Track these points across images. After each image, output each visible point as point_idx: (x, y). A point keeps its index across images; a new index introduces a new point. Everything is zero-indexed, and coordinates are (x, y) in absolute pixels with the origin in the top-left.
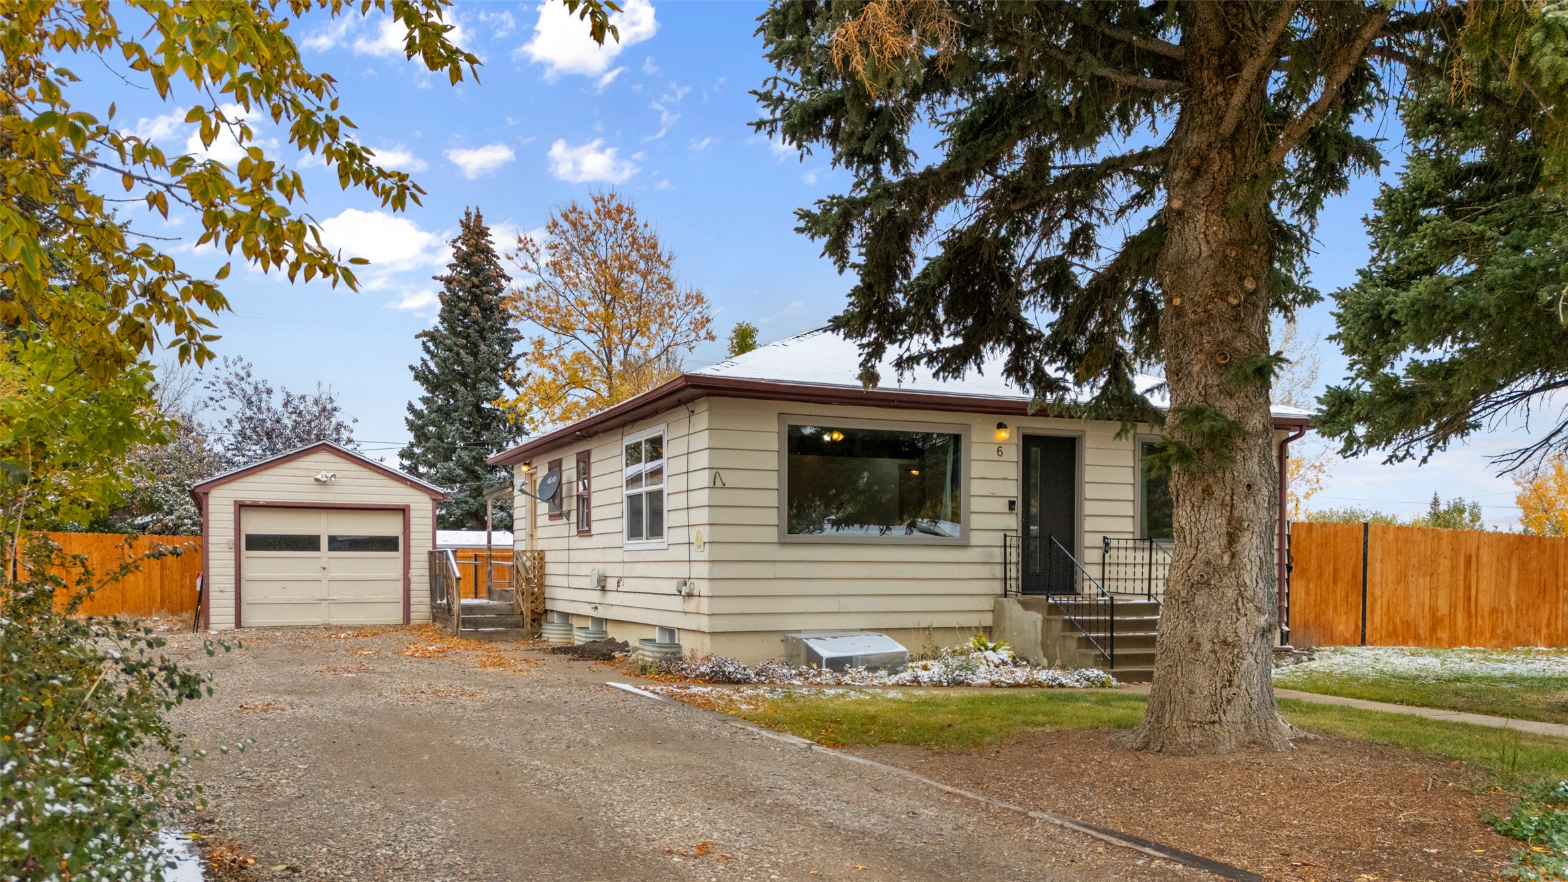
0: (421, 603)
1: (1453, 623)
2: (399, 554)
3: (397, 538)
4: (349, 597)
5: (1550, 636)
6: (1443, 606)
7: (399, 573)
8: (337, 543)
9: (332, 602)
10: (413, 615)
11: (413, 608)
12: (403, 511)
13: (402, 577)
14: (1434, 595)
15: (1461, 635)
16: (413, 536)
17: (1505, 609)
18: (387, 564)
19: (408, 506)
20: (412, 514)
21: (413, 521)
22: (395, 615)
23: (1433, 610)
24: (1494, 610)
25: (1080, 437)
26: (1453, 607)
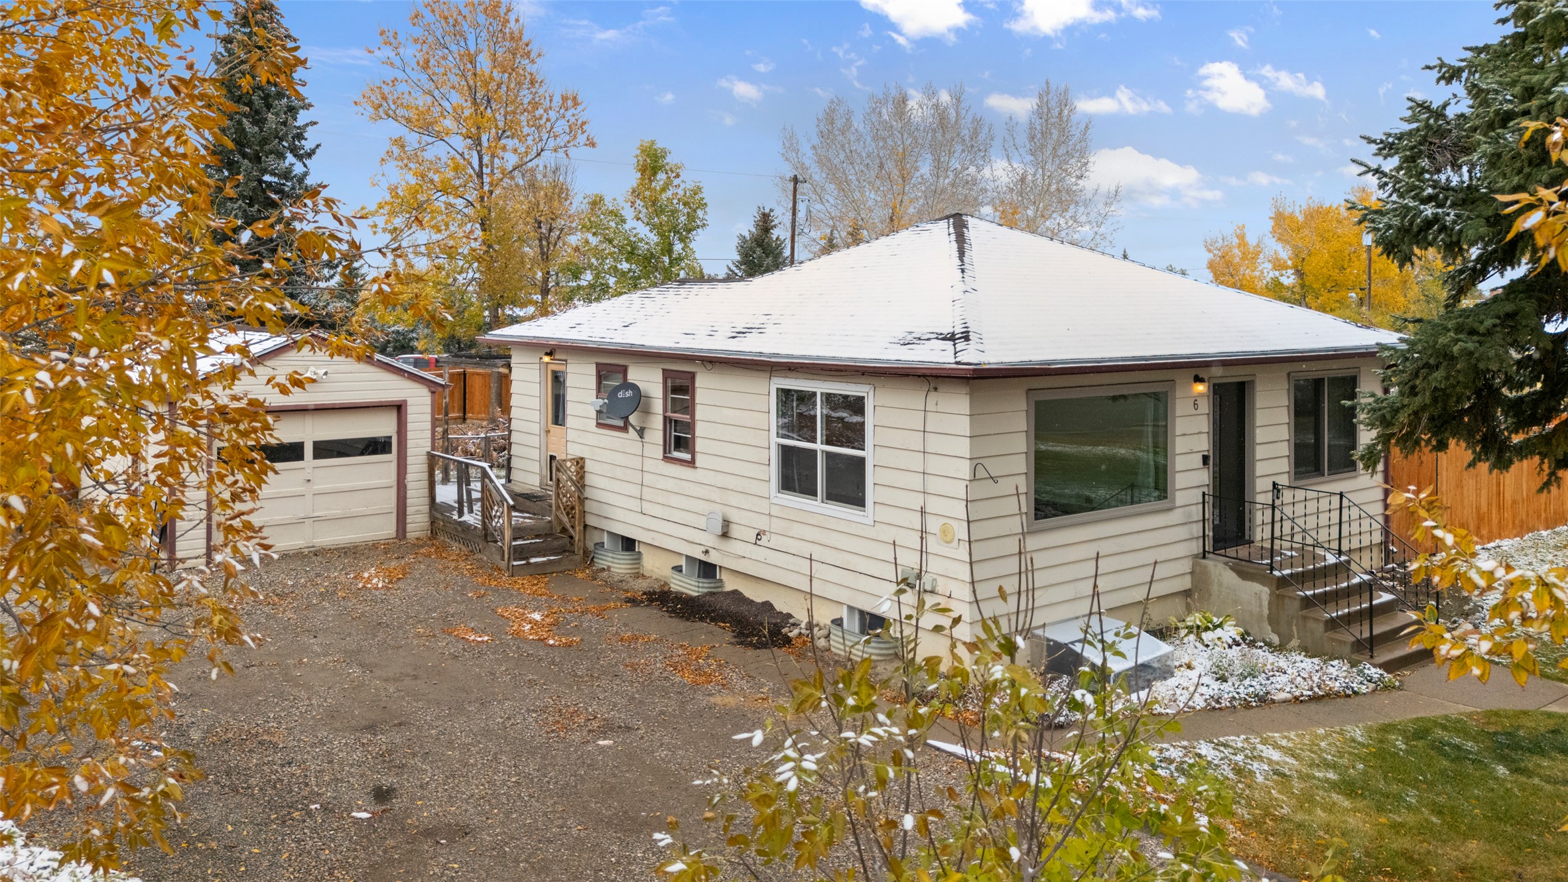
0: (417, 513)
1: (1490, 521)
2: (393, 456)
3: (390, 437)
4: (337, 512)
5: (1546, 519)
6: (1484, 508)
7: (392, 479)
8: (325, 450)
9: (317, 519)
10: (409, 527)
11: (409, 519)
12: (399, 408)
13: (395, 483)
14: (1478, 496)
15: (1495, 530)
16: (410, 435)
18: (381, 468)
19: (405, 402)
20: (410, 410)
21: (410, 418)
22: (386, 529)
23: (1478, 509)
25: (1252, 382)
26: (1489, 504)
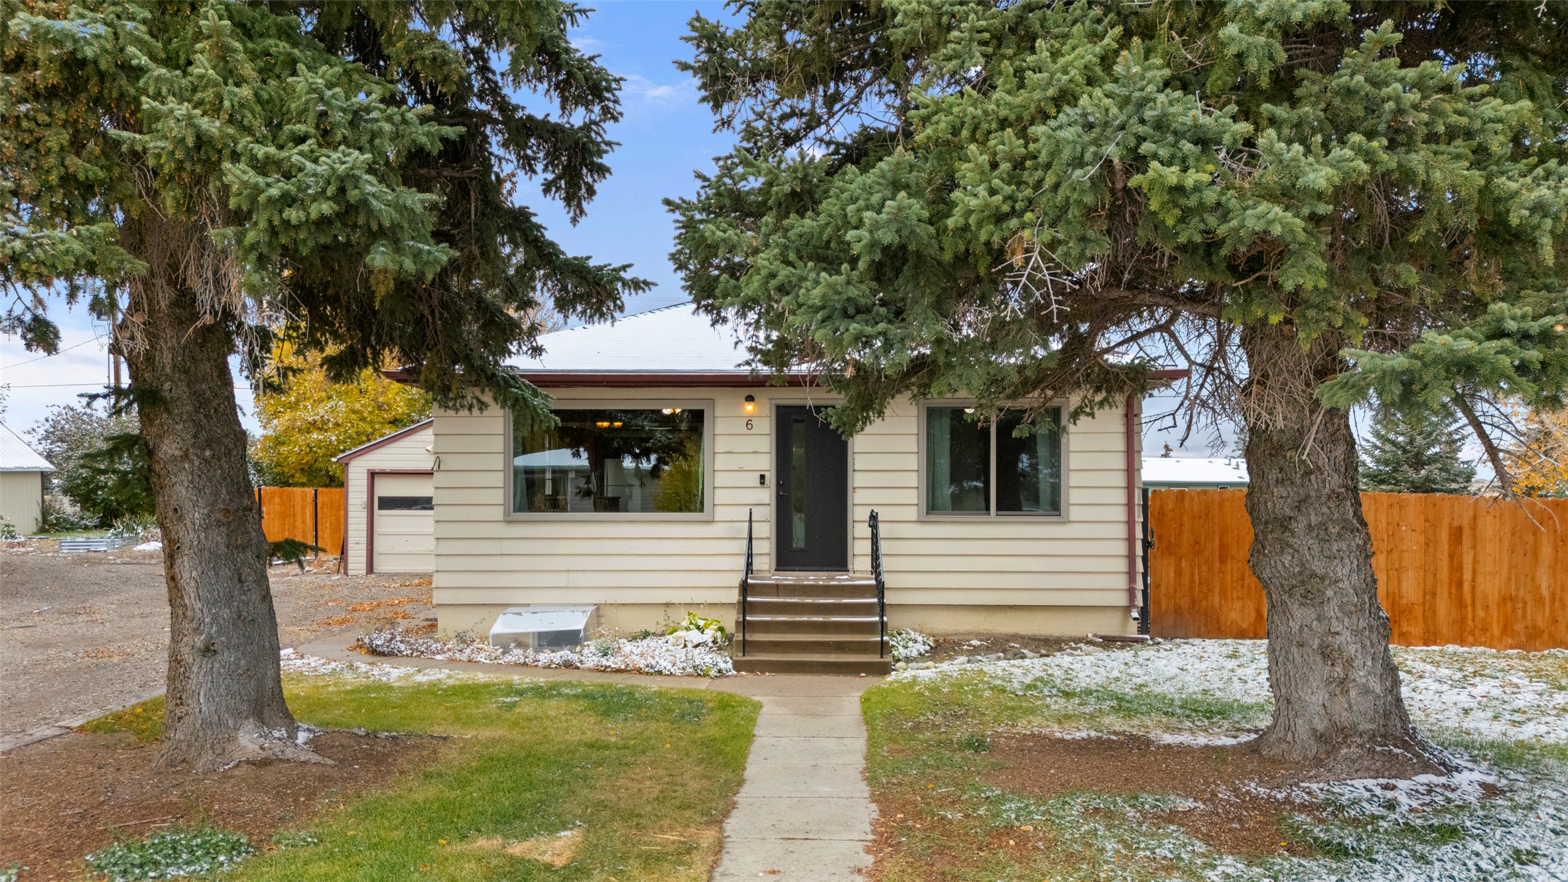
1: (1430, 614)
17: (1529, 598)
24: (1506, 599)
